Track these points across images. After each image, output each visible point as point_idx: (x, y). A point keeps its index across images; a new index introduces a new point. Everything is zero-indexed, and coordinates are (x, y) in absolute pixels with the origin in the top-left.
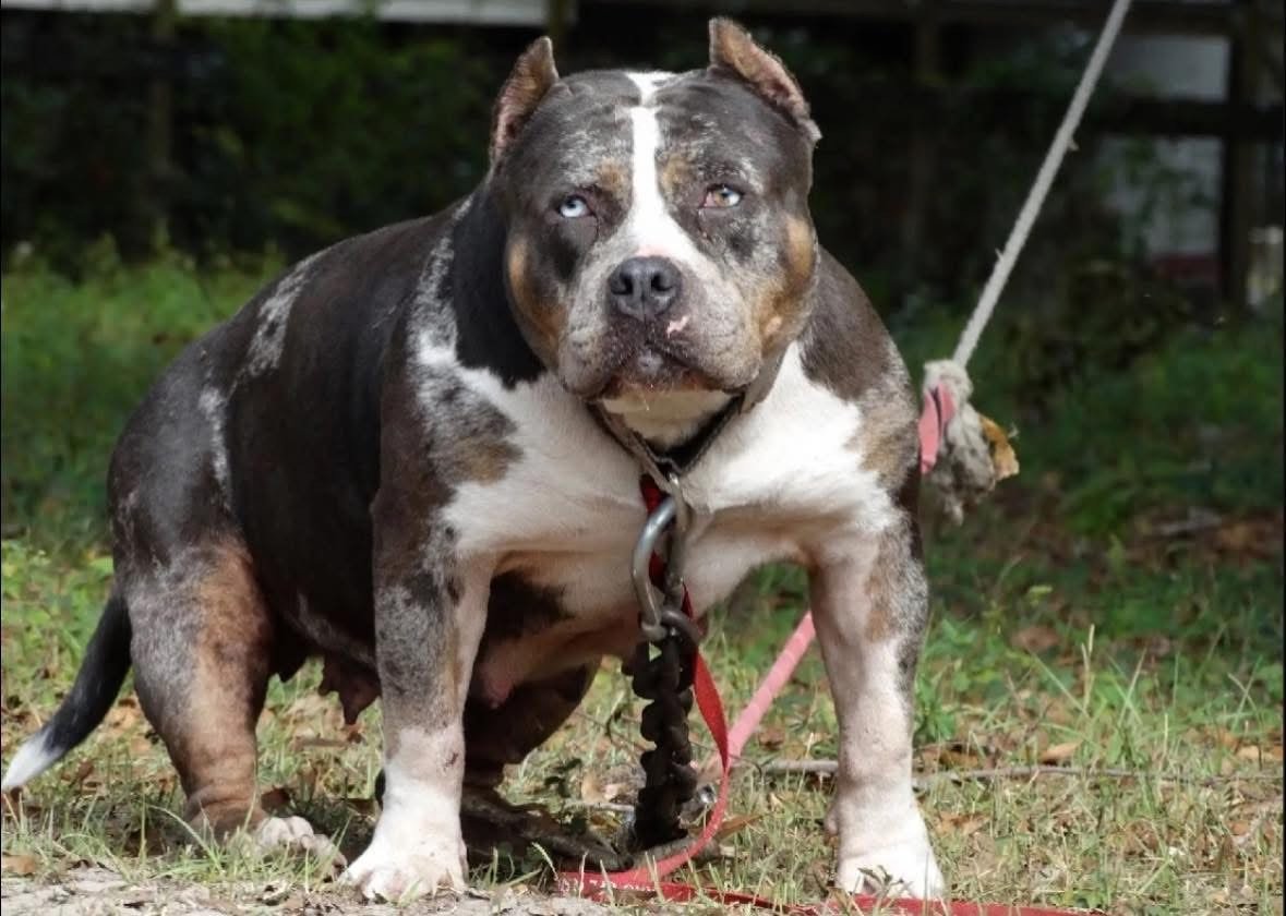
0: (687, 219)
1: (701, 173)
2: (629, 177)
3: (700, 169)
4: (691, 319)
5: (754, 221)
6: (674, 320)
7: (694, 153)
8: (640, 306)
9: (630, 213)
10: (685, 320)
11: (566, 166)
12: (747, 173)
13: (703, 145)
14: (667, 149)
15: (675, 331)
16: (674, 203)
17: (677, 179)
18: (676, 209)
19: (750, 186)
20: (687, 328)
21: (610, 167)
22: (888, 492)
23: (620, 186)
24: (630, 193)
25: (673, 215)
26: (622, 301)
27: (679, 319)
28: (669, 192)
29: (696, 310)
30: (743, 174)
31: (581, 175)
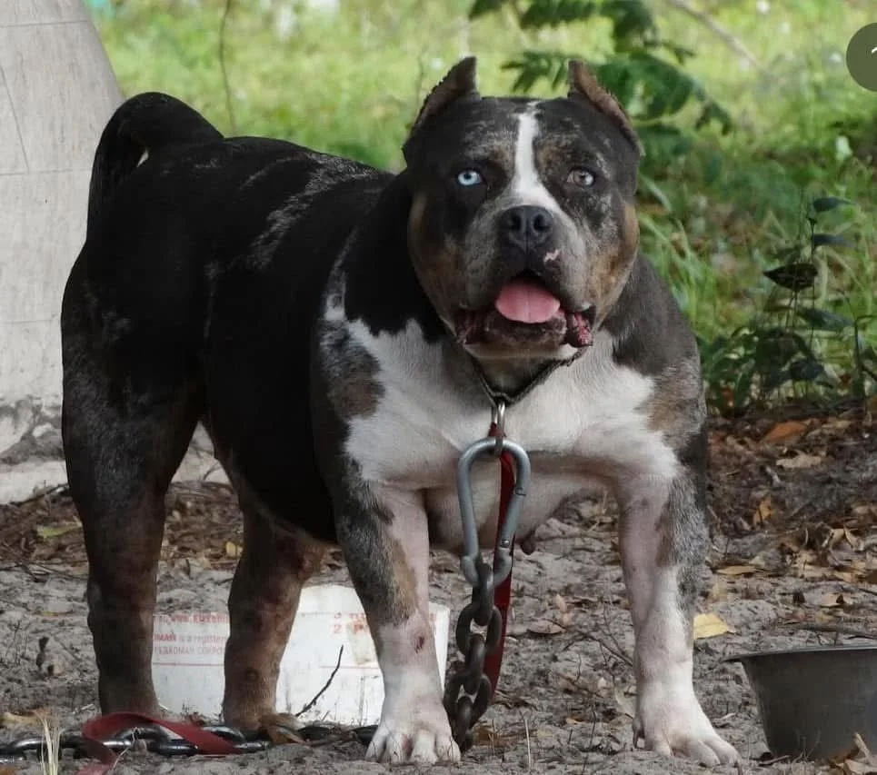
0: (554, 188)
1: (569, 156)
2: (514, 154)
3: (568, 153)
4: (561, 253)
5: (602, 199)
6: (549, 251)
7: (563, 143)
8: (525, 238)
9: (513, 181)
10: (557, 252)
11: (466, 144)
12: (600, 162)
13: (571, 139)
14: (543, 138)
15: (549, 260)
16: (546, 174)
17: (550, 157)
18: (546, 179)
19: (601, 172)
20: (558, 259)
21: (499, 147)
22: (674, 451)
23: (507, 161)
24: (513, 166)
25: (545, 184)
26: (511, 236)
27: (553, 252)
28: (544, 166)
29: (563, 247)
30: (598, 163)
31: (480, 151)
